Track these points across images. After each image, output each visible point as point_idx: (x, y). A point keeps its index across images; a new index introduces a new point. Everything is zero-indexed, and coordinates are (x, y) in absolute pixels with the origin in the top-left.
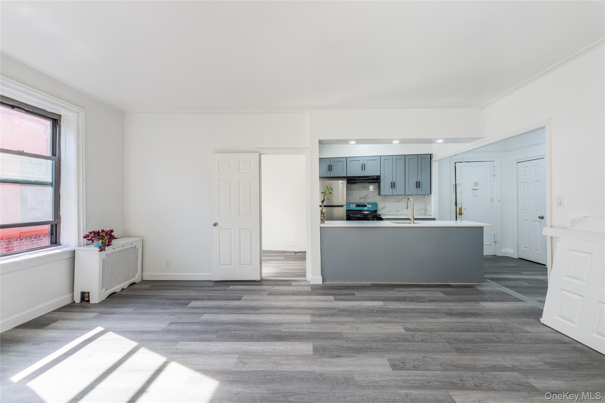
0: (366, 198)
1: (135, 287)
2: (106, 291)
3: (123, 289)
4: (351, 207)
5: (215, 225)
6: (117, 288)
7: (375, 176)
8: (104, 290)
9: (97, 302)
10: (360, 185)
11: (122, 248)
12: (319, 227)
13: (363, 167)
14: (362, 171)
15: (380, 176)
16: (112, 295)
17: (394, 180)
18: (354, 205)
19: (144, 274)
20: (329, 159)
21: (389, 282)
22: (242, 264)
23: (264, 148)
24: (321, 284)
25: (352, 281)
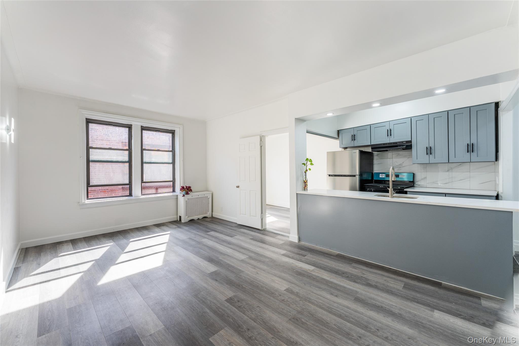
0: (400, 167)
1: (206, 219)
2: (188, 217)
3: (198, 219)
4: (380, 177)
5: (238, 187)
6: (195, 217)
7: (404, 141)
8: (187, 217)
9: (183, 222)
10: (393, 153)
11: (198, 197)
12: (296, 194)
13: (389, 133)
14: (388, 138)
15: (411, 142)
16: (192, 221)
17: (432, 145)
18: (384, 175)
19: (213, 213)
20: (353, 128)
21: (358, 257)
22: (252, 216)
23: (264, 131)
24: (296, 243)
25: (323, 247)
